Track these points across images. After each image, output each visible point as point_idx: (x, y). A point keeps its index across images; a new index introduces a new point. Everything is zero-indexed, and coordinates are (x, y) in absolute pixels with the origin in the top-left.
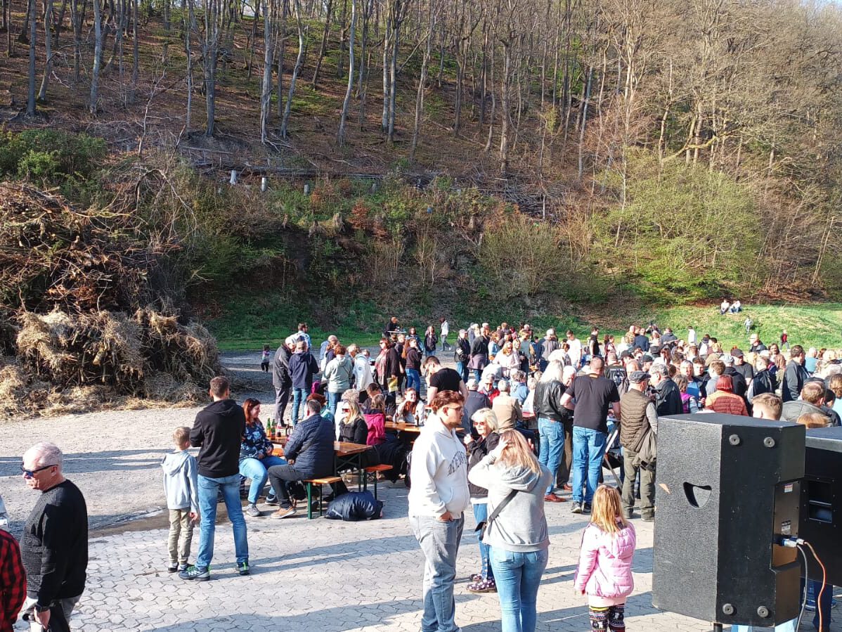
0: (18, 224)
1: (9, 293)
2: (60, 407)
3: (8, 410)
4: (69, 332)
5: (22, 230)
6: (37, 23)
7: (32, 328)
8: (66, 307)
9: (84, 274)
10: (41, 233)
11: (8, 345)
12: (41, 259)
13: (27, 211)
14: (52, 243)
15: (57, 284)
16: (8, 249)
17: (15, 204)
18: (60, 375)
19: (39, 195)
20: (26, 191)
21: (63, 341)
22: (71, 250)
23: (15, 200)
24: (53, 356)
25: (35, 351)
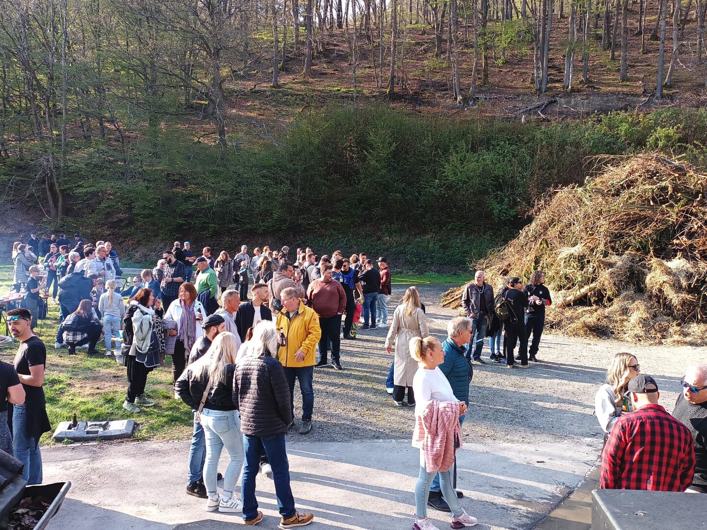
0: (650, 187)
1: (641, 243)
2: (680, 339)
3: (637, 336)
4: (689, 276)
5: (653, 191)
6: (666, 22)
7: (658, 271)
8: (687, 255)
9: (704, 227)
10: (669, 194)
11: (638, 284)
12: (668, 215)
13: (658, 176)
14: (677, 202)
15: (680, 236)
16: (641, 208)
17: (648, 171)
18: (681, 312)
19: (667, 162)
20: (658, 160)
21: (684, 283)
22: (694, 207)
23: (648, 168)
24: (675, 295)
25: (660, 290)
